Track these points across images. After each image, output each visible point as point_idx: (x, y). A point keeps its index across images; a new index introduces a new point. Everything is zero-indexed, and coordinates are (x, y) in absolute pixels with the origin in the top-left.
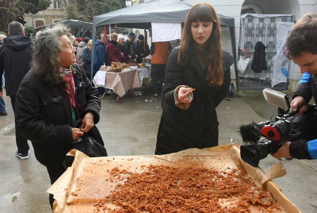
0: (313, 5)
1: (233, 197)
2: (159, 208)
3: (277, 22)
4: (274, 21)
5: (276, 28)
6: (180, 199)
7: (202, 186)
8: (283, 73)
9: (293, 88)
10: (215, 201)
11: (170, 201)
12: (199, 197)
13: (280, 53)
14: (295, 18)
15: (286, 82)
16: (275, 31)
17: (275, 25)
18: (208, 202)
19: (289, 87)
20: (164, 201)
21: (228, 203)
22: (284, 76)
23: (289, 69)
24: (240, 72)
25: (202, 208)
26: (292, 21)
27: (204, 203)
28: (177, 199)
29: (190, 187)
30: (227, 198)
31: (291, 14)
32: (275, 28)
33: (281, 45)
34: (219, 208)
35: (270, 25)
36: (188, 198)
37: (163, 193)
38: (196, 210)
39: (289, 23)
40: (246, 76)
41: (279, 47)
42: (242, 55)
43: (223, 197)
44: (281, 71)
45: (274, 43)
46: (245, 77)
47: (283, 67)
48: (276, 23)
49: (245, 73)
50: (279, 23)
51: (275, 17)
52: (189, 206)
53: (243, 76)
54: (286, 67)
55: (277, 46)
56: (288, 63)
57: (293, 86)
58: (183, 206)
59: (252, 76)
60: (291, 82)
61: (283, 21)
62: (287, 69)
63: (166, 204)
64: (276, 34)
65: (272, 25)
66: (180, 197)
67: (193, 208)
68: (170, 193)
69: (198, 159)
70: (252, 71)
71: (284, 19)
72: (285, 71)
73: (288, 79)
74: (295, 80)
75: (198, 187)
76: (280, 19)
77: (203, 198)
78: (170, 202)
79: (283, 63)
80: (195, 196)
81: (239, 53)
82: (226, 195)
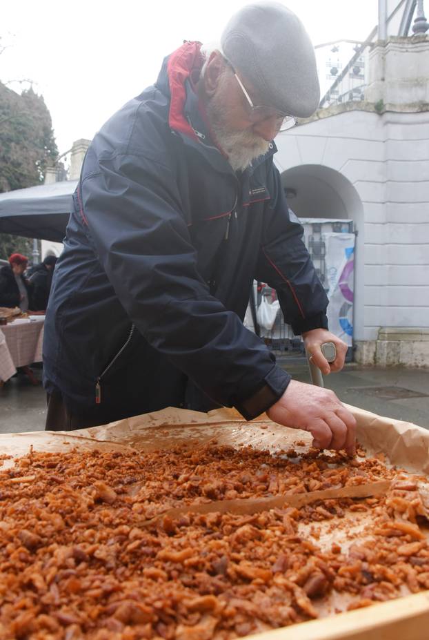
0: (383, 203)
1: (349, 516)
2: (29, 586)
3: (326, 234)
4: (319, 231)
5: (324, 244)
6: (136, 538)
7: (224, 490)
8: (344, 329)
9: (364, 358)
10: (284, 532)
11: (89, 548)
12: (218, 523)
13: (335, 291)
14: (355, 226)
15: (351, 346)
16: (323, 250)
17: (321, 239)
18: (260, 538)
19: (358, 355)
20: (62, 552)
21: (340, 535)
22: (346, 335)
23: (353, 322)
24: (264, 328)
25: (237, 561)
26: (350, 231)
27: (244, 544)
28: (124, 538)
29: (178, 497)
30: (326, 518)
31: (347, 218)
32: (322, 245)
33: (335, 274)
34: (310, 552)
35: (313, 239)
36: (171, 533)
37: (58, 520)
38: (212, 573)
39: (345, 235)
40: (276, 337)
41: (332, 278)
42: (267, 295)
43: (310, 519)
44: (339, 326)
45: (323, 273)
46: (274, 338)
47: (343, 318)
48: (323, 234)
49: (273, 331)
50: (328, 234)
51: (321, 224)
52: (181, 561)
53: (270, 337)
54: (348, 317)
55: (329, 277)
56: (351, 309)
57: (365, 352)
58: (150, 563)
59: (286, 337)
60: (359, 344)
61: (334, 231)
62: (350, 321)
63: (71, 561)
64: (324, 255)
65: (317, 239)
66: (136, 532)
67: (196, 567)
68: (94, 521)
69: (198, 431)
70: (287, 325)
71: (337, 228)
72: (346, 325)
73: (354, 341)
74: (366, 341)
75: (211, 495)
76: (330, 228)
77: (235, 527)
78: (92, 555)
79: (341, 309)
80: (203, 524)
81: (259, 291)
82: (320, 509)
